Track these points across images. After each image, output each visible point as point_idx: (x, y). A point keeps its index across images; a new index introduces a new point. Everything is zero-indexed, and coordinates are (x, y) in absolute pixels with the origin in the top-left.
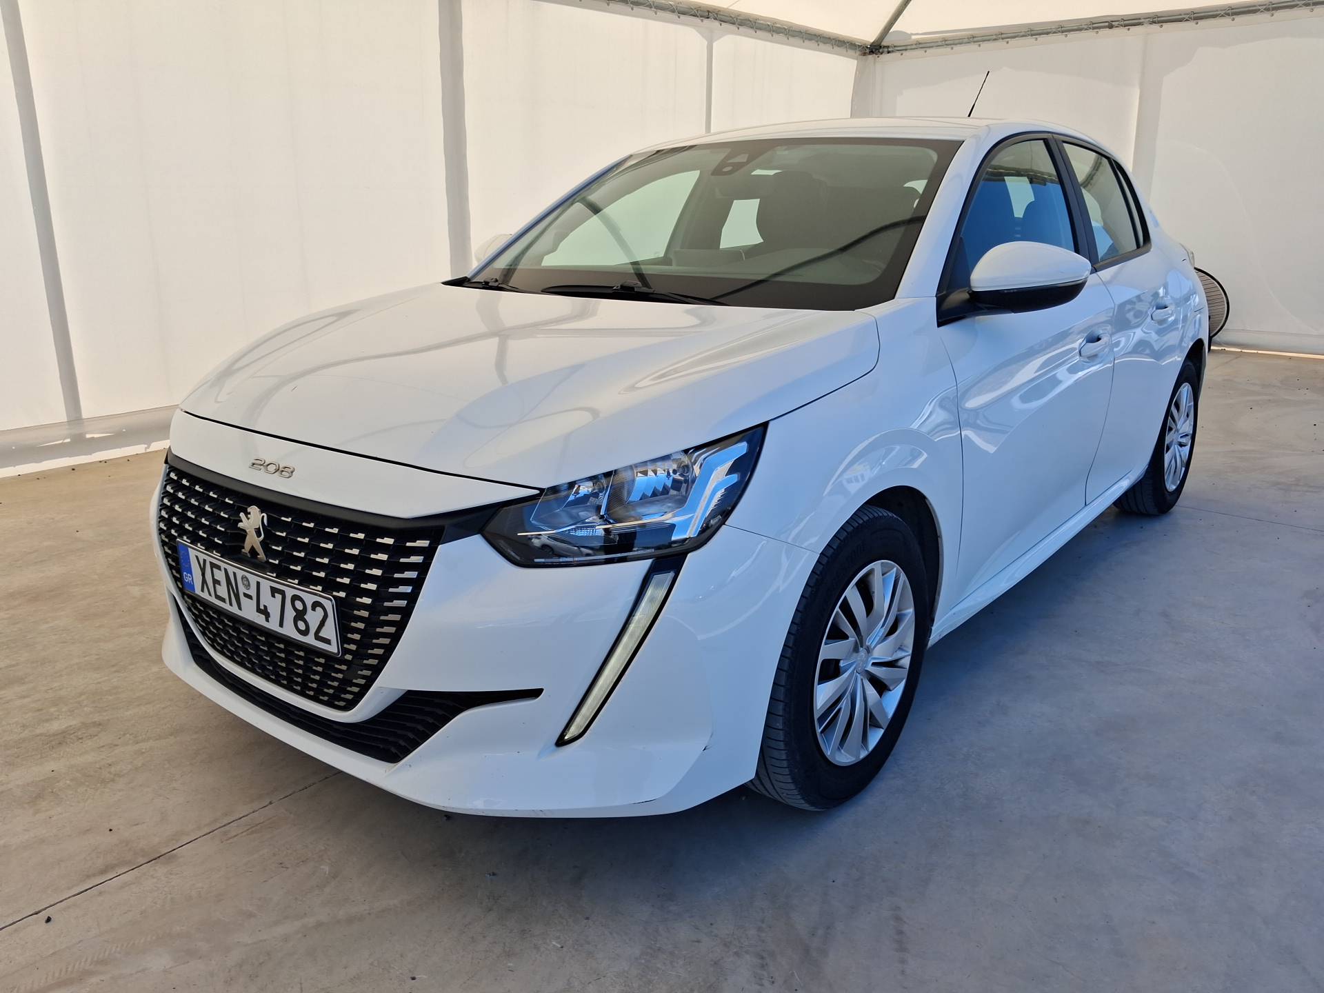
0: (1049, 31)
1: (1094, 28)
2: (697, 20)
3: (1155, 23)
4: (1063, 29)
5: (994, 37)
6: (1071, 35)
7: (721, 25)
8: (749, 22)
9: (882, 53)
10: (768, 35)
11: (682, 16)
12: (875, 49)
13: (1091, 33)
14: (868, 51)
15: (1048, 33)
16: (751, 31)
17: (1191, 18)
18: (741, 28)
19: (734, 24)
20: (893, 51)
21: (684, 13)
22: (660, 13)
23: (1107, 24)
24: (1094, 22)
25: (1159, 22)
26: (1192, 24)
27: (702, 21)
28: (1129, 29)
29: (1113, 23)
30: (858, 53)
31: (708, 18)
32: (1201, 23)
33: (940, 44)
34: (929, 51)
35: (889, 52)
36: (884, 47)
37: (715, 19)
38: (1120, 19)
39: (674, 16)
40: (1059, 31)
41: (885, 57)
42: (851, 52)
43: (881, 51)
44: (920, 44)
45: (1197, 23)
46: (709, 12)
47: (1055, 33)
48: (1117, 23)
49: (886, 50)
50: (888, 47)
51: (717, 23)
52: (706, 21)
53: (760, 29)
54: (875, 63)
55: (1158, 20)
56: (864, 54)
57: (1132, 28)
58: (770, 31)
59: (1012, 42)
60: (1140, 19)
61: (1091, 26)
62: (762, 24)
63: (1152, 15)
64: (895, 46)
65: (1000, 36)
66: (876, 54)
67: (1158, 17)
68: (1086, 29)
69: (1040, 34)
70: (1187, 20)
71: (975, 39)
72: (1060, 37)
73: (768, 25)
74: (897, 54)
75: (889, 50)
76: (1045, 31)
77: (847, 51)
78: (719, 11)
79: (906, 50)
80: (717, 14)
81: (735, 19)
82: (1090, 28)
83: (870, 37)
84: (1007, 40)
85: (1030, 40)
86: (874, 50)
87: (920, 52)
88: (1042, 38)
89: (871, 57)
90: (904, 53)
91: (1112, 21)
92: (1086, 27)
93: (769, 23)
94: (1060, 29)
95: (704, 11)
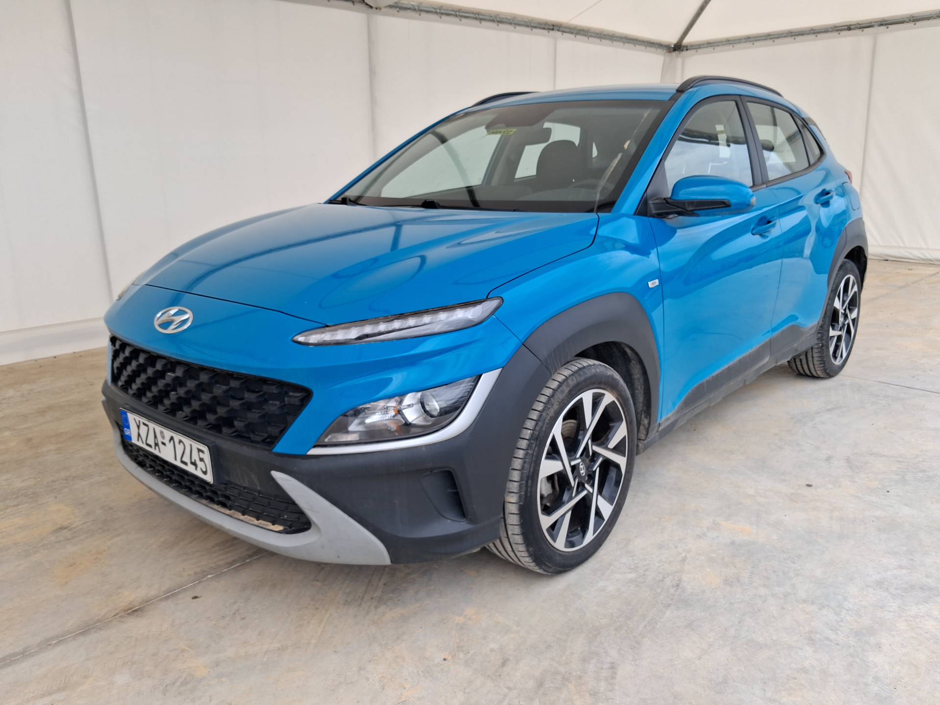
0: (804, 33)
1: (837, 31)
2: (545, 32)
3: (882, 25)
4: (815, 32)
5: (764, 38)
6: (820, 36)
7: (562, 34)
8: (582, 32)
9: (682, 50)
10: (598, 40)
11: (534, 30)
12: (678, 47)
13: (836, 34)
14: (672, 49)
15: (803, 35)
16: (585, 38)
17: (910, 20)
18: (578, 36)
19: (572, 33)
20: (690, 49)
21: (535, 27)
22: (518, 28)
23: (846, 27)
24: (837, 26)
25: (885, 25)
26: (912, 24)
27: (549, 32)
28: (863, 31)
29: (851, 27)
30: (665, 51)
31: (553, 30)
32: (918, 23)
33: (725, 43)
34: (717, 48)
35: (687, 50)
36: (684, 47)
37: (558, 30)
38: (856, 23)
39: (528, 30)
40: (812, 33)
41: (685, 53)
42: (660, 50)
43: (682, 49)
44: (710, 43)
45: (915, 24)
46: (553, 25)
47: (808, 34)
48: (854, 26)
49: (685, 48)
50: (687, 47)
51: (559, 33)
52: (551, 32)
53: (591, 36)
54: (677, 56)
55: (885, 23)
56: (670, 52)
57: (865, 30)
58: (599, 38)
59: (777, 41)
60: (871, 23)
61: (835, 29)
62: (593, 33)
63: (881, 20)
64: (692, 46)
65: (768, 37)
66: (678, 51)
67: (885, 21)
68: (831, 31)
69: (797, 35)
70: (907, 22)
71: (750, 40)
72: (812, 37)
73: (598, 34)
74: (694, 51)
75: (687, 48)
76: (801, 33)
77: (656, 49)
78: (561, 25)
79: (700, 48)
80: (560, 27)
81: (573, 31)
82: (834, 31)
83: (673, 40)
84: (774, 39)
85: (791, 39)
86: (676, 49)
87: (710, 49)
88: (798, 38)
89: (674, 54)
90: (699, 50)
91: (850, 25)
92: (830, 30)
93: (598, 32)
94: (812, 31)
95: (549, 25)
